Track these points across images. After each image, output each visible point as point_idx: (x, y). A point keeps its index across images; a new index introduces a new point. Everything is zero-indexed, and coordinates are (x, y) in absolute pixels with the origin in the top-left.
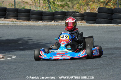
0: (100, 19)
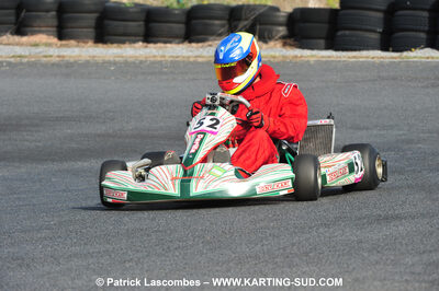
0: (347, 32)
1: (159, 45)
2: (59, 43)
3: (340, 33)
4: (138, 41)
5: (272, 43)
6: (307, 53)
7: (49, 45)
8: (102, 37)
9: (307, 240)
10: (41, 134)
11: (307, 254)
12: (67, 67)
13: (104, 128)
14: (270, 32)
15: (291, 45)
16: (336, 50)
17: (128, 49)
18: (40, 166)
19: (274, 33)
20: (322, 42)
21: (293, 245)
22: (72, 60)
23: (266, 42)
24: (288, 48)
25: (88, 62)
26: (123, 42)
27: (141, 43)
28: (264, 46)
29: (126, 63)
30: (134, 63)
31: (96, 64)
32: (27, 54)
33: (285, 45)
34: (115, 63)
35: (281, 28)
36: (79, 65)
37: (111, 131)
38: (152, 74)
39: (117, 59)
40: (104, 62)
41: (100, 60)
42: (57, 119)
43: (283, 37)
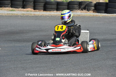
0: (110, 9)
1: (60, 11)
2: (34, 11)
3: (108, 9)
4: (55, 10)
5: (90, 11)
6: (99, 14)
7: (31, 11)
8: (45, 9)
9: (99, 64)
10: (29, 35)
11: (99, 67)
12: (36, 17)
13: (45, 33)
14: (90, 8)
15: (95, 12)
16: (107, 13)
17: (52, 13)
18: (28, 43)
19: (91, 9)
20: (104, 11)
21: (95, 65)
22: (37, 15)
23: (89, 11)
24: (94, 13)
25: (41, 16)
26: (51, 11)
27: (55, 11)
28: (88, 12)
29: (52, 16)
30: (54, 16)
31: (44, 16)
32: (25, 13)
33: (94, 12)
34: (49, 16)
35: (93, 8)
36: (39, 16)
37: (47, 34)
38: (58, 19)
39: (49, 15)
40: (46, 16)
41: (45, 15)
42: (33, 31)
43: (93, 10)
